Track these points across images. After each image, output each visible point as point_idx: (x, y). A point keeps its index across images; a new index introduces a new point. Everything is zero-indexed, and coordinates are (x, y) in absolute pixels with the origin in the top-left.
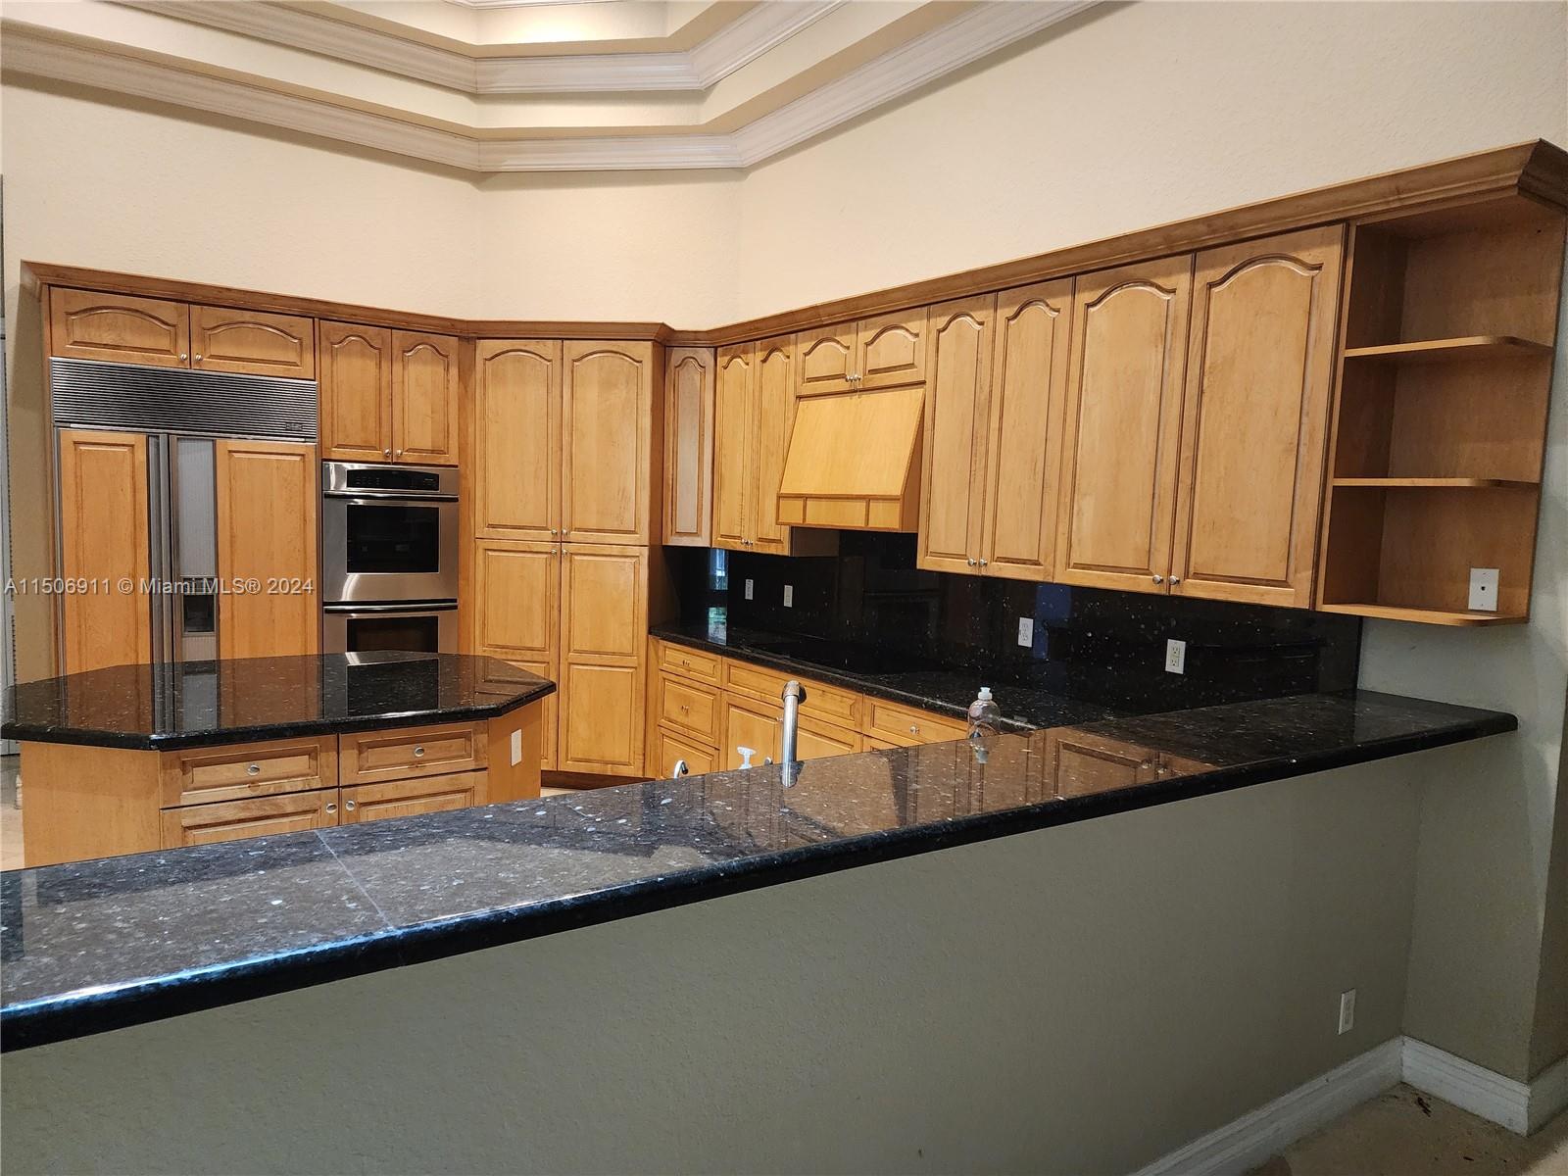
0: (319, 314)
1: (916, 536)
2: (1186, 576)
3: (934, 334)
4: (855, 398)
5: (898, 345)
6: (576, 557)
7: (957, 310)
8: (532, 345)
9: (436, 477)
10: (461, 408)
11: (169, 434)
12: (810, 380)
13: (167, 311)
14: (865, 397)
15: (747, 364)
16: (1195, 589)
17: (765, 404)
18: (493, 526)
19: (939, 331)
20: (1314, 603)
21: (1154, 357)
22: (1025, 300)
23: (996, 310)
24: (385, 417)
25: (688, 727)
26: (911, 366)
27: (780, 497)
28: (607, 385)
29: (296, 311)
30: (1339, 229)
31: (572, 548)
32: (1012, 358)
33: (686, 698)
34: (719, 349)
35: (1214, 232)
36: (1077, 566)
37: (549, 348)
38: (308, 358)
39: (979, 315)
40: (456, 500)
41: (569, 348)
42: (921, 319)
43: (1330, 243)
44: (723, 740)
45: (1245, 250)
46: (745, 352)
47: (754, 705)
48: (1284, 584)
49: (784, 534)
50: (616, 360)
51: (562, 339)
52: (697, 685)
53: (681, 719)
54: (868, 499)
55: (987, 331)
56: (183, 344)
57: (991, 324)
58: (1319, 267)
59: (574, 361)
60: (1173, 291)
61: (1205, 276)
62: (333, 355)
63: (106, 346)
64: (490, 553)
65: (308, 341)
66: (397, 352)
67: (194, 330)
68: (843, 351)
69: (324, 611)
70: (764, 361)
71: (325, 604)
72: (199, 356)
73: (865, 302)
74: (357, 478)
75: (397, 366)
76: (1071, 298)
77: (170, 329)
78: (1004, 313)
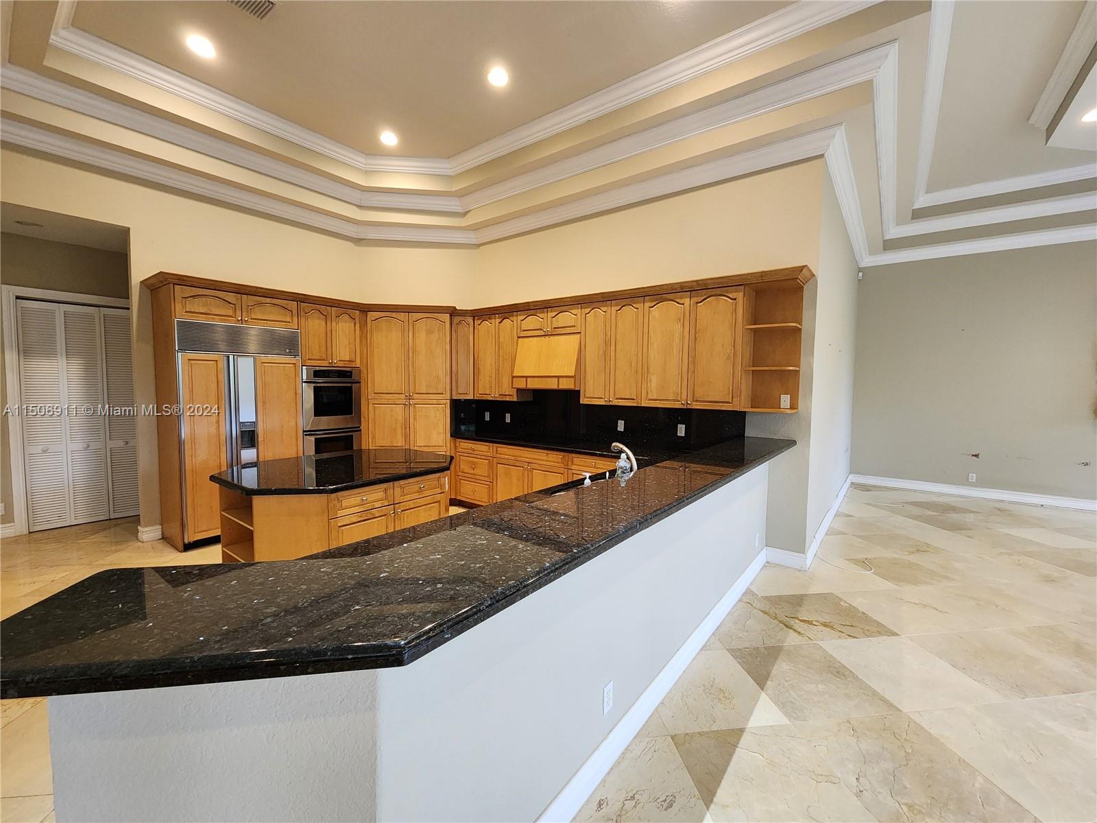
0: (301, 299)
2: (693, 401)
3: (583, 316)
4: (547, 337)
5: (566, 318)
6: (417, 406)
7: (594, 307)
8: (394, 315)
9: (351, 372)
10: (361, 342)
11: (234, 355)
12: (524, 331)
13: (231, 297)
14: (551, 337)
15: (491, 323)
16: (696, 406)
17: (501, 340)
18: (376, 393)
19: (586, 314)
20: (739, 409)
21: (678, 327)
22: (624, 304)
23: (611, 307)
24: (329, 346)
25: (474, 475)
27: (513, 377)
28: (429, 332)
29: (291, 298)
30: (742, 287)
31: (415, 401)
32: (620, 324)
33: (473, 463)
34: (476, 318)
35: (699, 285)
36: (650, 400)
37: (402, 316)
38: (295, 319)
39: (604, 309)
40: (360, 382)
41: (412, 316)
42: (578, 309)
43: (739, 291)
44: (495, 477)
45: (709, 292)
46: (490, 319)
47: (511, 462)
48: (728, 402)
49: (514, 392)
50: (434, 322)
51: (408, 312)
52: (479, 457)
53: (473, 472)
54: (558, 377)
55: (608, 316)
56: (238, 313)
57: (609, 312)
58: (735, 299)
59: (414, 322)
60: (683, 304)
61: (695, 299)
62: (306, 319)
63: (202, 313)
64: (376, 405)
65: (295, 312)
66: (334, 317)
67: (243, 306)
68: (542, 320)
69: (306, 435)
70: (500, 323)
71: (304, 431)
72: (246, 319)
73: (552, 302)
74: (317, 374)
75: (334, 324)
76: (642, 304)
77: (233, 306)
78: (614, 308)
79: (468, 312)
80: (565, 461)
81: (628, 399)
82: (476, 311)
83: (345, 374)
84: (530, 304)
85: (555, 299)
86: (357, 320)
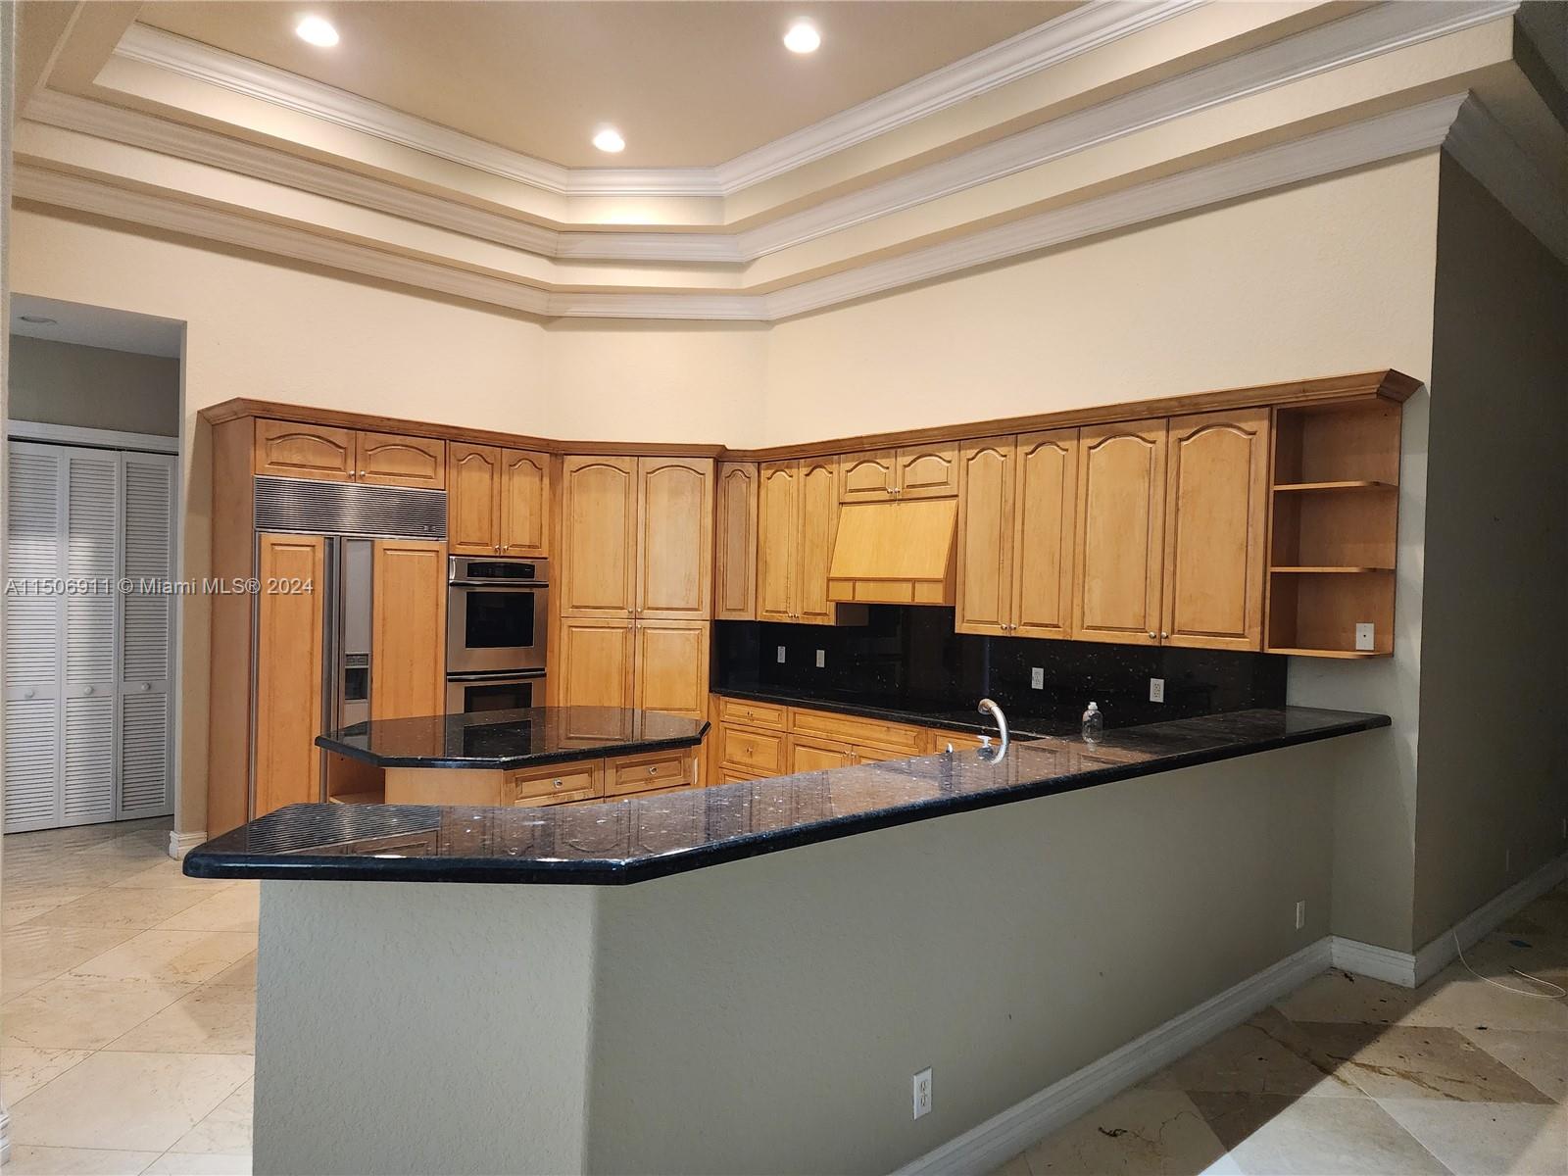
0: (451, 436)
1: (954, 608)
2: (1173, 632)
3: (964, 463)
4: (895, 505)
5: (931, 468)
6: (649, 631)
7: (984, 446)
8: (612, 461)
9: (532, 567)
10: (551, 511)
11: (341, 536)
12: (852, 491)
13: (340, 436)
14: (903, 504)
15: (791, 476)
16: (1178, 641)
17: (809, 508)
18: (577, 607)
19: (969, 460)
20: (1262, 648)
22: (1040, 441)
23: (1016, 447)
24: (496, 519)
25: (751, 766)
26: (945, 483)
27: (829, 580)
28: (676, 493)
29: (434, 435)
30: (1266, 410)
31: (645, 623)
32: (1032, 479)
33: (752, 743)
34: (763, 465)
35: (1182, 406)
36: (1088, 628)
37: (626, 463)
38: (441, 472)
39: (1003, 450)
40: (547, 586)
41: (644, 463)
42: (953, 450)
43: (1261, 419)
45: (1204, 419)
46: (789, 467)
47: (821, 743)
48: (1242, 636)
49: (831, 608)
50: (684, 473)
51: (638, 456)
52: (761, 731)
53: (748, 761)
54: (914, 581)
55: (1010, 461)
56: (351, 462)
57: (1013, 457)
58: (1254, 433)
59: (648, 473)
60: (1154, 442)
61: (1175, 434)
62: (459, 469)
63: (294, 465)
64: (574, 629)
65: (441, 458)
66: (505, 466)
67: (359, 451)
68: (884, 471)
69: (450, 680)
70: (807, 475)
71: (448, 674)
72: (363, 473)
73: (905, 436)
74: (475, 569)
75: (505, 478)
76: (1076, 442)
77: (341, 451)
78: (1023, 449)
79: (748, 454)
80: (922, 744)
81: (1046, 626)
82: (764, 452)
83: (521, 570)
84: (865, 441)
85: (911, 432)
86: (546, 471)
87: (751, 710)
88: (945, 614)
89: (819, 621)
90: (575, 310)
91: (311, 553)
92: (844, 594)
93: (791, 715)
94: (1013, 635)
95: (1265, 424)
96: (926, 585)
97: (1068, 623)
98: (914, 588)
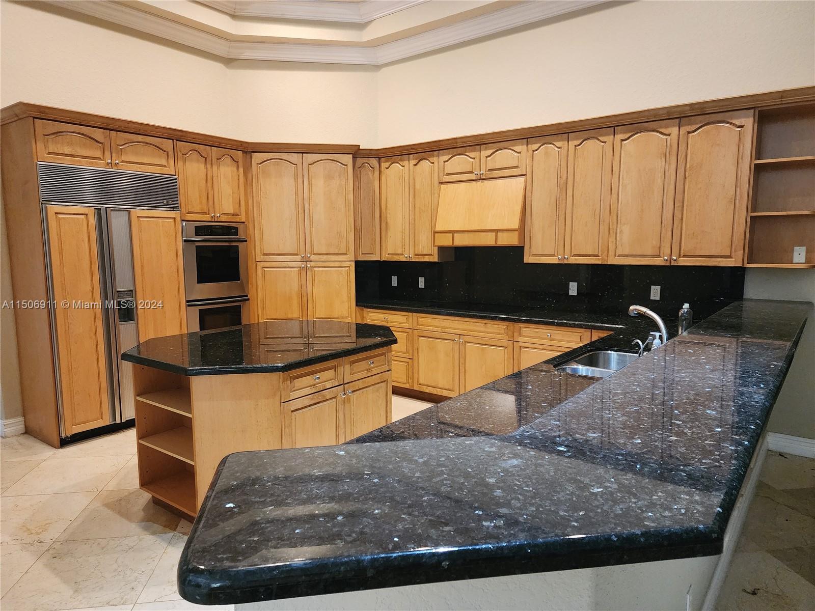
0: (177, 136)
1: (523, 247)
2: (679, 257)
3: (530, 153)
4: (479, 183)
5: (504, 157)
6: (315, 269)
7: (544, 142)
8: (285, 156)
9: (236, 228)
10: (245, 190)
11: (106, 208)
12: (448, 174)
13: (98, 134)
14: (486, 182)
15: (403, 166)
16: (684, 262)
17: (417, 186)
18: (266, 255)
19: (534, 151)
20: (743, 264)
21: (660, 164)
22: (586, 137)
23: (568, 142)
24: (211, 196)
26: (517, 167)
27: (435, 233)
28: (329, 177)
29: (166, 135)
30: (752, 111)
31: (313, 264)
32: (580, 162)
34: (383, 159)
35: (693, 110)
36: (619, 256)
37: (294, 158)
38: (172, 162)
39: (558, 144)
40: (246, 241)
41: (307, 158)
42: (522, 145)
43: (748, 117)
44: (415, 354)
45: (708, 118)
46: (401, 160)
47: (437, 335)
48: (729, 257)
49: (435, 251)
50: (333, 164)
51: (302, 153)
54: (496, 231)
55: (564, 151)
56: (108, 154)
57: (566, 148)
58: (742, 127)
59: (309, 164)
60: (669, 135)
61: (684, 130)
62: (184, 161)
63: (66, 155)
64: (265, 269)
65: (171, 153)
66: (214, 160)
67: (112, 145)
68: (472, 160)
69: (189, 306)
70: (415, 165)
71: (188, 301)
72: (117, 162)
73: (488, 137)
74: (199, 230)
75: (215, 168)
76: (612, 137)
77: (100, 145)
78: (573, 143)
79: (373, 152)
80: (510, 333)
81: (589, 256)
82: (385, 151)
83: (230, 230)
84: (458, 140)
85: (493, 133)
86: (241, 164)
87: (386, 316)
88: (518, 251)
89: (426, 259)
90: (248, 54)
91: (85, 220)
92: (446, 241)
93: (415, 319)
94: (566, 262)
95: (751, 120)
96: (505, 234)
97: (605, 253)
98: (496, 236)
